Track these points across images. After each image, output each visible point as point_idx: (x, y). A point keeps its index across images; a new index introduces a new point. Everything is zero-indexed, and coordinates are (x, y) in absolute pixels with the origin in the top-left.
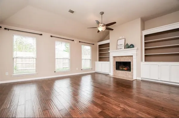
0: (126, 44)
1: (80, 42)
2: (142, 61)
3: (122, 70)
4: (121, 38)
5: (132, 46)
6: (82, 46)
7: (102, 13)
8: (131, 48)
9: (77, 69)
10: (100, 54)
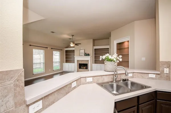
0: (85, 53)
1: (52, 48)
2: (93, 63)
3: (83, 69)
4: (82, 48)
5: (88, 55)
6: (53, 52)
7: (73, 36)
8: (88, 56)
9: (50, 70)
10: (66, 58)
